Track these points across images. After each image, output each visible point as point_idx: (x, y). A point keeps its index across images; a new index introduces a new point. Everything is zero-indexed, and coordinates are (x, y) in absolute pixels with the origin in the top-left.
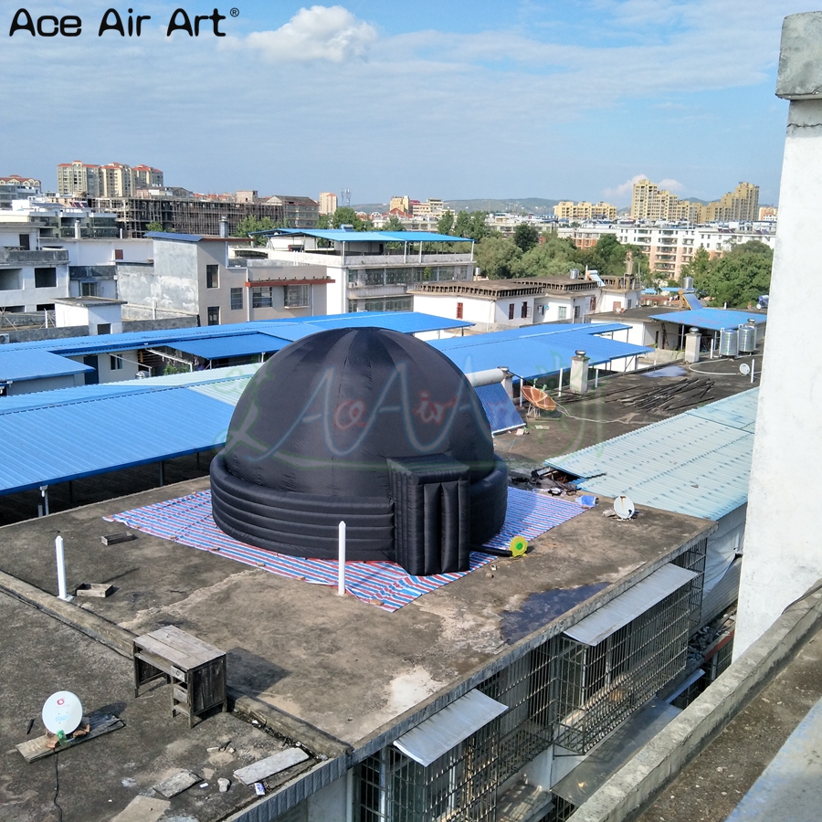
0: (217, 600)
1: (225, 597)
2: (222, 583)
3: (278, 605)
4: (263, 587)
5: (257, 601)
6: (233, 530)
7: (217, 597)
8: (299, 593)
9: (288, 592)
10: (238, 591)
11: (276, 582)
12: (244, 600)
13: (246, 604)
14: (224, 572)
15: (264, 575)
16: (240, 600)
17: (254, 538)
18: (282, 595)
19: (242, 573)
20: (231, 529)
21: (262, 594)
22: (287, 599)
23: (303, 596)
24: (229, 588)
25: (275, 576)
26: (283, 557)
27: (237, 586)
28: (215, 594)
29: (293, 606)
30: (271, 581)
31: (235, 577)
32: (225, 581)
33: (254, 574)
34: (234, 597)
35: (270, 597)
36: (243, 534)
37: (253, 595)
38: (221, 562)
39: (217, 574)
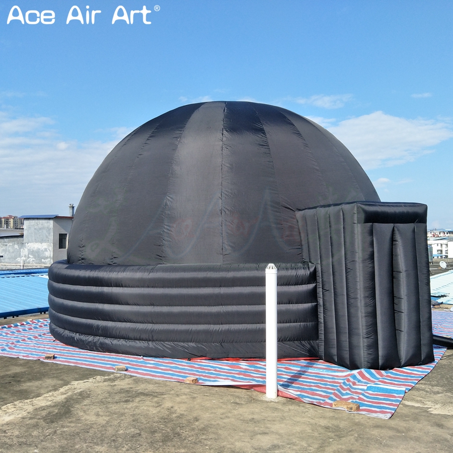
0: (44, 419)
1: (65, 410)
2: (55, 393)
3: (165, 420)
4: (129, 395)
5: (123, 414)
6: (77, 336)
7: (44, 413)
8: (199, 400)
9: (178, 399)
10: (86, 402)
11: (151, 387)
12: (98, 415)
13: (102, 420)
14: (62, 380)
15: (127, 381)
16: (89, 415)
17: (108, 341)
18: (168, 404)
19: (91, 380)
20: (73, 335)
21: (130, 405)
22: (180, 409)
23: (208, 404)
24: (68, 400)
25: (148, 382)
26: (152, 361)
27: (84, 395)
28: (43, 408)
29: (196, 419)
30: (141, 387)
31: (79, 386)
32: (62, 390)
33: (113, 380)
34: (78, 410)
35: (148, 408)
36: (90, 338)
37: (114, 408)
38: (58, 369)
39: (50, 382)
